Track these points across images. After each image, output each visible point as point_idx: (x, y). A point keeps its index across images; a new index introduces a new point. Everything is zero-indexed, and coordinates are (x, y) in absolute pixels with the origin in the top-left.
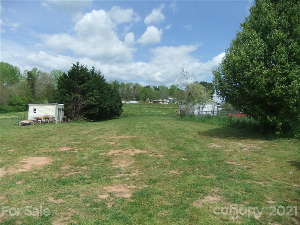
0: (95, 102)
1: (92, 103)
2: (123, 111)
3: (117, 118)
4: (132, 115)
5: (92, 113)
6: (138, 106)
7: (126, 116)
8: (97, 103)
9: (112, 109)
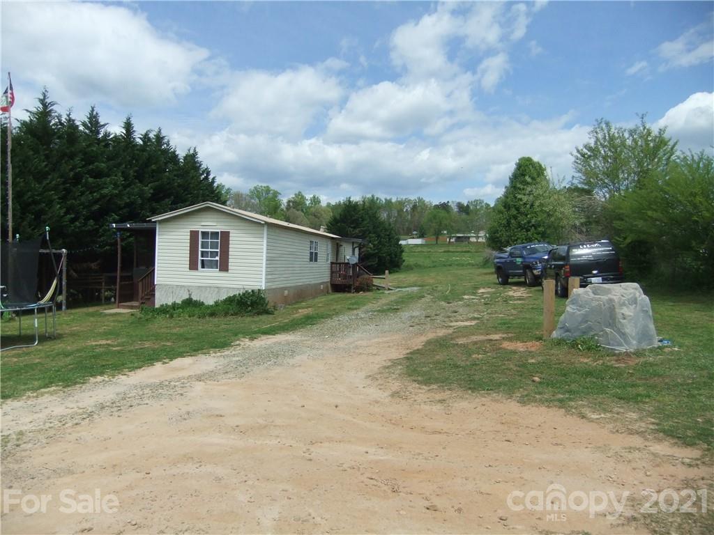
0: (374, 250)
1: (371, 251)
2: (404, 261)
3: (397, 272)
4: (418, 266)
5: (369, 264)
6: (425, 249)
7: (410, 268)
8: (376, 251)
9: (391, 258)
